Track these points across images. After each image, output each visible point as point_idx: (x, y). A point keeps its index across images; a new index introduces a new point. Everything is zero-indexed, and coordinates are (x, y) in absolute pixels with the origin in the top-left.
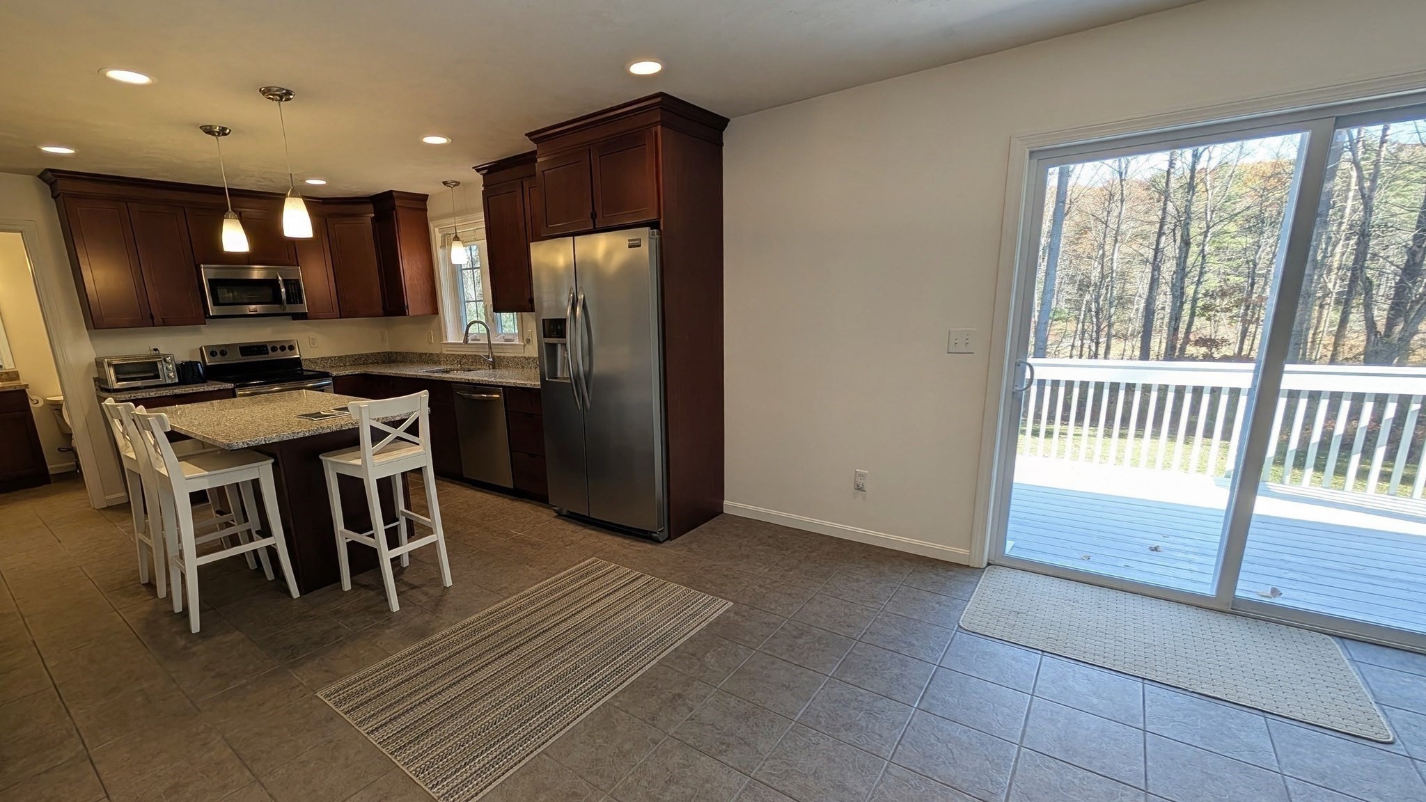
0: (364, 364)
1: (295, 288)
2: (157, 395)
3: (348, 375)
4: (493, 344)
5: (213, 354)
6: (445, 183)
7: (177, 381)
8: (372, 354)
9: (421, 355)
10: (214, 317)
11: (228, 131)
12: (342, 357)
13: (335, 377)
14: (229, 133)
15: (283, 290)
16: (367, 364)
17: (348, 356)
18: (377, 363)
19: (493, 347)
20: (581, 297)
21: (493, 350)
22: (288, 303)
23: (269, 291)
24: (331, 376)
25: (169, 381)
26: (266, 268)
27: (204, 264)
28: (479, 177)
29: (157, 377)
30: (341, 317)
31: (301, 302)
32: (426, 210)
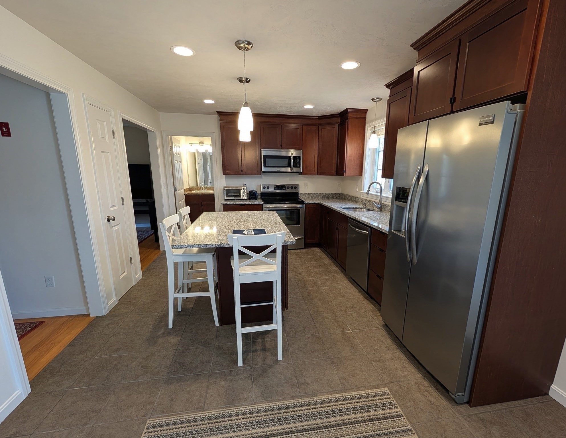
0: (327, 198)
1: (298, 160)
2: (234, 204)
3: (312, 204)
4: (383, 196)
5: (264, 188)
6: (373, 100)
7: (246, 198)
8: (331, 193)
9: (352, 197)
10: (263, 172)
11: (249, 80)
12: (317, 193)
13: (306, 204)
14: (249, 81)
15: (292, 161)
16: (329, 198)
17: (320, 193)
18: (334, 198)
19: (382, 197)
20: (426, 168)
21: (382, 200)
22: (294, 167)
23: (287, 161)
24: (305, 203)
25: (243, 198)
26: (295, 151)
27: (263, 149)
28: (387, 92)
29: (240, 196)
30: (317, 175)
31: (300, 167)
32: (365, 118)
